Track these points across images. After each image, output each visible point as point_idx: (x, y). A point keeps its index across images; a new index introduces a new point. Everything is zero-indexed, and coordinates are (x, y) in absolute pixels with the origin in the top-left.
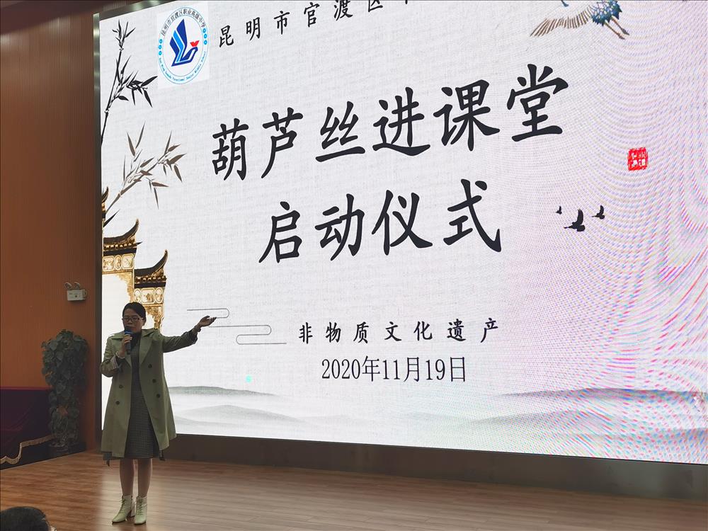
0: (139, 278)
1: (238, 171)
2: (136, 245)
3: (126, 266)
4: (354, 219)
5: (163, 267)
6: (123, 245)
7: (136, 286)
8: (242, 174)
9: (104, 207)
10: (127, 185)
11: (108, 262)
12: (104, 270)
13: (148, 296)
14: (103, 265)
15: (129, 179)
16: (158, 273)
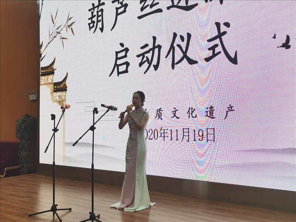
0: (55, 87)
1: (100, 28)
2: (54, 70)
3: (50, 81)
4: (156, 50)
5: (66, 81)
6: (49, 70)
7: (54, 91)
8: (102, 29)
9: (41, 52)
10: (51, 39)
11: (43, 79)
12: (41, 83)
13: (59, 96)
14: (41, 81)
15: (51, 36)
16: (64, 84)
